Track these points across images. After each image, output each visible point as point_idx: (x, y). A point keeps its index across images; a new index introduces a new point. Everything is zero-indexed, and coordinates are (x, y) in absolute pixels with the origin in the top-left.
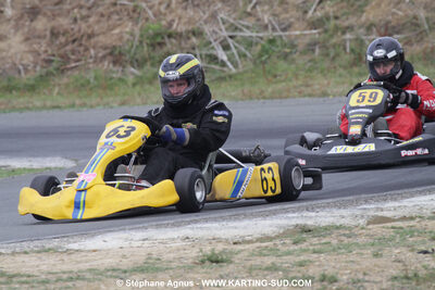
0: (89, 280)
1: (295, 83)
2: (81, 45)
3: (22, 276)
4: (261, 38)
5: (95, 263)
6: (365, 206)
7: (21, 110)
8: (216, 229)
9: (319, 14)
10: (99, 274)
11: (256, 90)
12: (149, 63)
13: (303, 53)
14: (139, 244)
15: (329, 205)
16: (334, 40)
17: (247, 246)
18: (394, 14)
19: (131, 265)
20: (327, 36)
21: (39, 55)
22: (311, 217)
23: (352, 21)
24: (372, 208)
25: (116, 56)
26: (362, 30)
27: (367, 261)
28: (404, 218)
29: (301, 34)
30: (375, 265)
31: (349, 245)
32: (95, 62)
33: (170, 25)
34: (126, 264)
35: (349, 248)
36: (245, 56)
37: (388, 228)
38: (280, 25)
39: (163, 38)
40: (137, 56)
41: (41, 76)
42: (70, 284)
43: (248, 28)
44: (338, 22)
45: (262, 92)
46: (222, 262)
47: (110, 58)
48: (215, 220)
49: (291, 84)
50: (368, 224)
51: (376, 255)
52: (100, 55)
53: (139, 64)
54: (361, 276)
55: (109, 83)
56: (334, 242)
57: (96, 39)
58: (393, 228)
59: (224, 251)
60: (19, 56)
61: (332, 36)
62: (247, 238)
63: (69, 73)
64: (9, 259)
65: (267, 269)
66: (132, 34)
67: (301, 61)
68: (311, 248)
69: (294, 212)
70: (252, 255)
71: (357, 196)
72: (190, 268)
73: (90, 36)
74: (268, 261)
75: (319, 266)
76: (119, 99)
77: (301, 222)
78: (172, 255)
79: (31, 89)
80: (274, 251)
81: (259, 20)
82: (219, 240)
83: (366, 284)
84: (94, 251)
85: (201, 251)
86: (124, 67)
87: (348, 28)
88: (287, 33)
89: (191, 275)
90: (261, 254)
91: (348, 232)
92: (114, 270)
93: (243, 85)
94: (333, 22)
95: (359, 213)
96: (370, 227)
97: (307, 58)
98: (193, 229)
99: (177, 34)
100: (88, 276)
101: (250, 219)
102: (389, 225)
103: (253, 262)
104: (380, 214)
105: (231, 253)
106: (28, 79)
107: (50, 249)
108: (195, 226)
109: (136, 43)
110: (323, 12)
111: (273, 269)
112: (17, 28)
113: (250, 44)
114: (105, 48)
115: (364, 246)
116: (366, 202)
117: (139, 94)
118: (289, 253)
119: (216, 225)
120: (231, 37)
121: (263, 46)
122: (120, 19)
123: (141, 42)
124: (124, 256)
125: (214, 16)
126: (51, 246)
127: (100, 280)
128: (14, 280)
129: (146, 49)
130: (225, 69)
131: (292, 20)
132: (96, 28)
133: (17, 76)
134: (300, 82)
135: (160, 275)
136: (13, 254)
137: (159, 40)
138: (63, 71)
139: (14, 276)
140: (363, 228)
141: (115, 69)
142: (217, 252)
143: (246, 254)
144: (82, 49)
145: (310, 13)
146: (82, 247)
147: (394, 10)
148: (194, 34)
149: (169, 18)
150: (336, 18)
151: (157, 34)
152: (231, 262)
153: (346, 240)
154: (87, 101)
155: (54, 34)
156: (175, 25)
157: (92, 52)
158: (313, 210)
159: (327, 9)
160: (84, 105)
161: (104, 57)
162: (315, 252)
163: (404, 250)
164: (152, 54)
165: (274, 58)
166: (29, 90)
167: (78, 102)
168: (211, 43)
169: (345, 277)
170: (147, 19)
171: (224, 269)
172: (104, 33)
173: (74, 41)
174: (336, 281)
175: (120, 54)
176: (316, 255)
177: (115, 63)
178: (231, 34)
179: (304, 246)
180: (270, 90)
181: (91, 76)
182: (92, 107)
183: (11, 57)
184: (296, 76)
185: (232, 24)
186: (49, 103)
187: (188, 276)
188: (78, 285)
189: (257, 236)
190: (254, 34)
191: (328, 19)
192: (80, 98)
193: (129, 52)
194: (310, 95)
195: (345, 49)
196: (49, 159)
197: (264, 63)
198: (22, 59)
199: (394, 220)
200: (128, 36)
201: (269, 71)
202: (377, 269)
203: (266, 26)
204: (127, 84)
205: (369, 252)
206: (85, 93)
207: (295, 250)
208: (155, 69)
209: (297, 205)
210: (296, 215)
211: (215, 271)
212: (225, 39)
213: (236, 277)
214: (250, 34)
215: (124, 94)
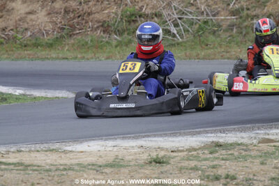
0: (77, 171)
1: (219, 50)
2: (83, 19)
3: (35, 166)
4: (199, 20)
5: (81, 160)
6: (258, 132)
7: (43, 59)
8: (161, 141)
9: (237, 6)
10: (83, 167)
11: (194, 53)
12: (126, 33)
13: (225, 31)
14: (111, 149)
15: (234, 130)
16: (245, 24)
17: (180, 154)
19: (104, 162)
20: (241, 21)
21: (57, 24)
22: (222, 137)
23: (258, 11)
24: (262, 133)
25: (106, 27)
27: (256, 167)
29: (225, 18)
30: (262, 170)
31: (245, 156)
32: (91, 30)
33: (141, 8)
34: (101, 161)
35: (245, 159)
36: (188, 31)
37: (271, 146)
38: (211, 12)
39: (136, 17)
40: (119, 28)
41: (57, 38)
42: (64, 173)
43: (191, 13)
44: (249, 12)
45: (199, 55)
46: (163, 163)
47: (101, 28)
48: (161, 136)
49: (217, 50)
50: (259, 143)
51: (262, 163)
52: (95, 26)
53: (120, 33)
54: (251, 176)
55: (100, 44)
56: (236, 154)
57: (93, 16)
58: (274, 146)
59: (164, 156)
60: (43, 25)
61: (245, 21)
62: (180, 149)
63: (75, 37)
64: (27, 155)
65: (191, 169)
66: (116, 14)
67: (224, 36)
69: (212, 133)
70: (183, 159)
71: (254, 125)
72: (141, 166)
73: (89, 14)
74: (193, 164)
75: (225, 168)
76: (105, 55)
77: (215, 140)
78: (131, 158)
79: (50, 46)
80: (197, 158)
81: (198, 8)
82: (162, 149)
83: (254, 182)
84: (82, 152)
85: (150, 155)
86: (110, 34)
87: (255, 16)
88: (216, 18)
89: (142, 171)
90: (188, 159)
91: (245, 148)
92: (93, 165)
93: (186, 50)
94: (245, 12)
95: (253, 135)
96: (259, 145)
97: (228, 34)
98: (146, 141)
99: (145, 15)
100: (76, 168)
101: (182, 136)
102: (272, 144)
103: (183, 164)
104: (267, 137)
105: (170, 158)
106: (48, 40)
107: (53, 150)
108: (147, 139)
109: (119, 19)
110: (239, 5)
111: (195, 169)
112: (43, 7)
113: (192, 23)
114: (99, 22)
115: (255, 157)
116: (259, 129)
117: (119, 52)
119: (161, 139)
120: (180, 19)
121: (200, 25)
122: (109, 4)
123: (122, 19)
124: (100, 157)
125: (169, 4)
126: (54, 148)
127: (83, 171)
128: (29, 168)
129: (124, 24)
130: (175, 39)
131: (219, 9)
132: (93, 9)
133: (41, 37)
134: (222, 50)
135: (123, 170)
136: (30, 151)
137: (133, 18)
138: (71, 36)
139: (29, 166)
140: (255, 146)
141: (104, 36)
142: (160, 156)
143: (179, 158)
144: (84, 22)
145: (231, 5)
146: (74, 149)
148: (156, 15)
149: (140, 5)
150: (248, 9)
151: (133, 15)
152: (169, 164)
153: (244, 153)
154: (83, 55)
155: (67, 11)
156: (144, 10)
157: (90, 23)
158: (224, 132)
159: (242, 3)
160: (83, 58)
161: (98, 27)
162: (223, 159)
164: (128, 27)
165: (207, 34)
166: (49, 47)
167: (79, 56)
168: (167, 22)
169: (241, 177)
170: (126, 5)
171: (164, 168)
172: (98, 13)
173: (79, 17)
174: (235, 179)
175: (108, 26)
176: (224, 162)
177: (104, 31)
178: (180, 16)
179: (216, 155)
180: (203, 54)
181: (88, 39)
182: (88, 59)
183: (38, 25)
184: (220, 46)
185: (181, 11)
186: (61, 56)
187: (140, 171)
188: (69, 174)
189: (186, 147)
190: (194, 17)
191: (243, 10)
192: (81, 53)
193: (114, 25)
194: (228, 58)
195: (252, 29)
196: (58, 91)
197: (200, 36)
198: (45, 27)
199: (275, 142)
200: (113, 15)
201: (203, 42)
202: (262, 172)
203: (203, 12)
204: (111, 45)
205: (258, 161)
206: (84, 50)
207: (210, 158)
208: (130, 37)
209: (214, 129)
210: (213, 135)
211: (157, 169)
212: (176, 20)
213: (171, 174)
214: (191, 17)
215: (109, 52)
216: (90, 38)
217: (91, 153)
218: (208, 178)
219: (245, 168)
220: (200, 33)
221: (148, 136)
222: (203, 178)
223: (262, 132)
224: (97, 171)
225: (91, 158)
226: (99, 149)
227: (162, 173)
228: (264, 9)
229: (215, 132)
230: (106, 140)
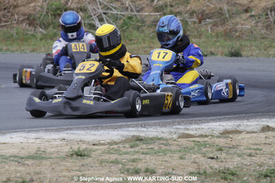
1: (143, 45)
2: (9, 12)
4: (123, 16)
5: (3, 151)
6: (177, 127)
9: (161, 3)
10: (5, 159)
12: (51, 27)
13: (149, 27)
14: (33, 141)
15: (155, 125)
17: (101, 147)
18: (207, 6)
19: (26, 154)
22: (143, 131)
23: (181, 8)
25: (31, 20)
26: (187, 15)
27: (175, 161)
28: (201, 136)
29: (149, 14)
30: (180, 164)
31: (165, 151)
32: (17, 23)
33: (67, 3)
34: (23, 153)
35: (165, 152)
37: (190, 141)
38: (136, 8)
39: (61, 11)
40: (45, 22)
43: (115, 8)
44: (172, 9)
46: (84, 155)
47: (26, 21)
48: (83, 129)
49: (140, 46)
50: (178, 138)
51: (181, 158)
52: (21, 19)
53: (45, 26)
54: (170, 171)
55: (25, 37)
56: (156, 148)
57: (19, 9)
58: (194, 141)
59: (86, 149)
62: (102, 142)
63: (1, 29)
65: (112, 162)
66: (42, 7)
67: (148, 31)
68: (141, 151)
69: (133, 127)
70: (104, 153)
71: (174, 120)
72: (63, 159)
73: (15, 7)
74: (113, 157)
75: (145, 162)
76: (31, 48)
77: (136, 134)
78: (53, 149)
80: (118, 151)
81: (123, 4)
82: (83, 142)
84: (4, 143)
85: (71, 148)
86: (35, 28)
87: (178, 13)
88: (140, 14)
89: (64, 163)
90: (109, 153)
91: (165, 142)
92: (15, 157)
94: (169, 8)
95: (173, 130)
96: (179, 140)
97: (152, 30)
98: (68, 134)
99: (70, 9)
101: (104, 130)
102: (192, 139)
103: (104, 157)
104: (187, 132)
105: (91, 150)
108: (69, 132)
109: (44, 13)
110: (163, 1)
111: (116, 162)
113: (116, 18)
114: (25, 15)
115: (175, 152)
116: (179, 124)
117: (44, 46)
118: (127, 153)
119: (82, 132)
120: (105, 13)
121: (124, 21)
123: (47, 13)
124: (22, 148)
127: (5, 162)
129: (50, 17)
131: (144, 5)
132: (19, 2)
134: (146, 45)
135: (44, 162)
137: (59, 12)
140: (175, 140)
141: (30, 29)
142: (81, 149)
143: (100, 152)
144: (9, 14)
145: (155, 2)
147: (208, 4)
148: (81, 10)
150: (172, 6)
151: (59, 9)
152: (90, 156)
153: (164, 147)
154: (10, 47)
156: (69, 4)
157: (16, 16)
158: (145, 126)
160: (8, 50)
161: (23, 21)
162: (143, 153)
163: (199, 156)
164: (54, 21)
165: (131, 29)
167: (4, 48)
168: (91, 16)
169: (160, 171)
171: (85, 160)
172: (24, 5)
173: (5, 9)
174: (154, 173)
175: (34, 19)
176: (144, 156)
177: (30, 25)
178: (105, 11)
179: (137, 149)
181: (14, 32)
182: (13, 51)
184: (144, 41)
185: (106, 6)
187: (61, 163)
189: (108, 141)
190: (119, 13)
191: (166, 6)
192: (6, 45)
193: (40, 18)
197: (124, 31)
199: (195, 137)
200: (39, 8)
201: (127, 37)
202: (181, 167)
203: (127, 8)
204: (36, 38)
205: (177, 155)
206: (9, 42)
207: (131, 152)
208: (55, 31)
209: (135, 123)
210: (134, 129)
211: (79, 162)
212: (101, 15)
213: (92, 167)
214: (116, 12)
215: (34, 45)
216: (15, 31)
217: (13, 145)
218: (128, 171)
219: (164, 162)
220: (124, 28)
221: (71, 129)
222: (123, 171)
223: (182, 127)
224: (19, 163)
225: (14, 150)
226: (22, 141)
227: (83, 165)
228: (187, 6)
229: (137, 126)
230: (29, 132)
